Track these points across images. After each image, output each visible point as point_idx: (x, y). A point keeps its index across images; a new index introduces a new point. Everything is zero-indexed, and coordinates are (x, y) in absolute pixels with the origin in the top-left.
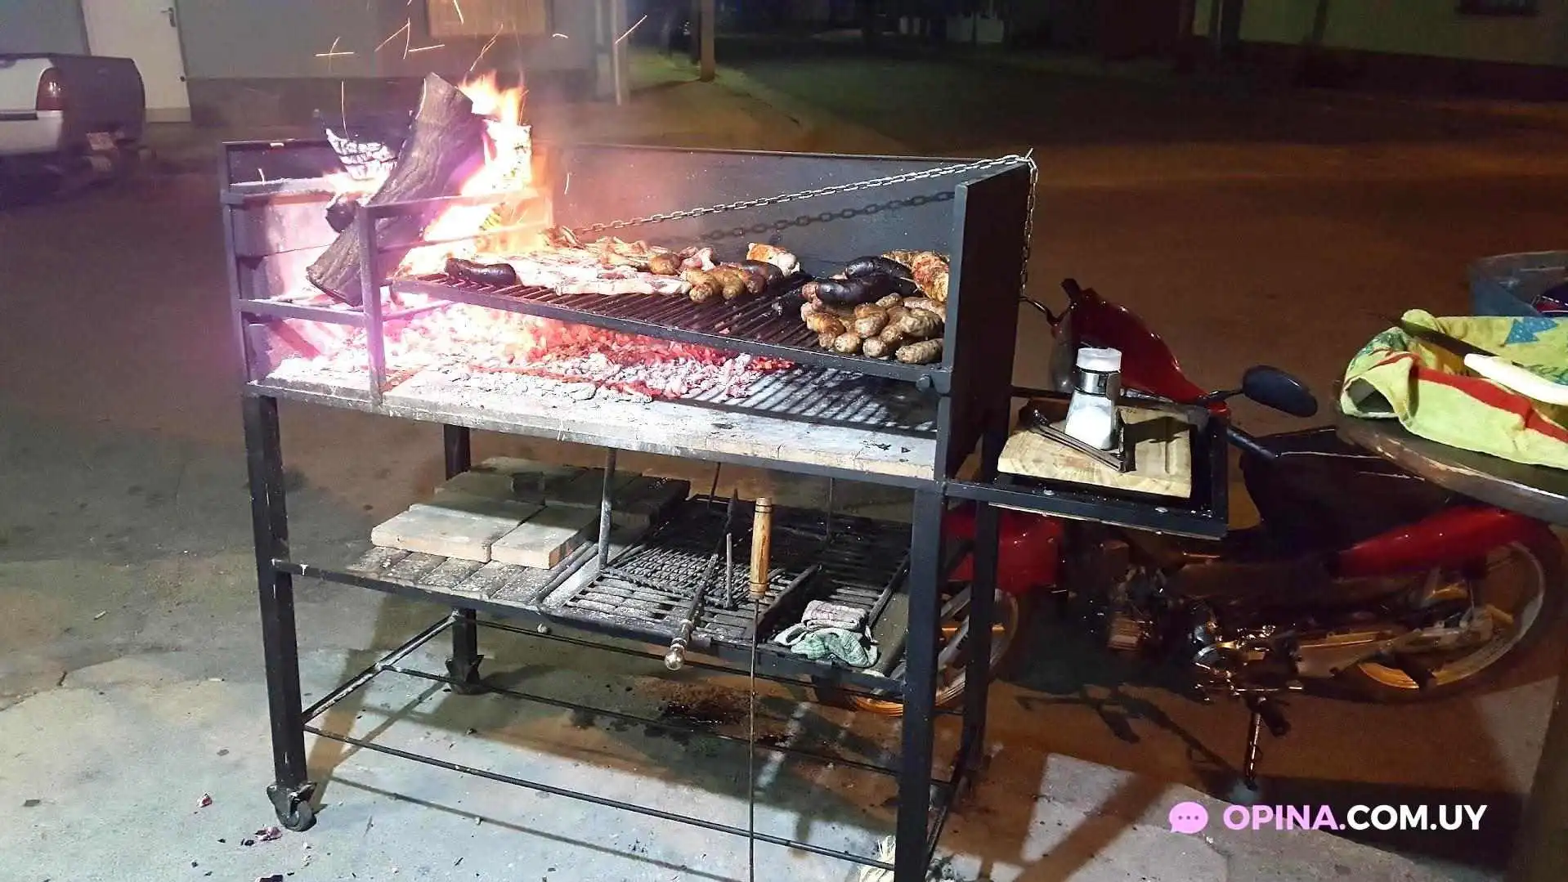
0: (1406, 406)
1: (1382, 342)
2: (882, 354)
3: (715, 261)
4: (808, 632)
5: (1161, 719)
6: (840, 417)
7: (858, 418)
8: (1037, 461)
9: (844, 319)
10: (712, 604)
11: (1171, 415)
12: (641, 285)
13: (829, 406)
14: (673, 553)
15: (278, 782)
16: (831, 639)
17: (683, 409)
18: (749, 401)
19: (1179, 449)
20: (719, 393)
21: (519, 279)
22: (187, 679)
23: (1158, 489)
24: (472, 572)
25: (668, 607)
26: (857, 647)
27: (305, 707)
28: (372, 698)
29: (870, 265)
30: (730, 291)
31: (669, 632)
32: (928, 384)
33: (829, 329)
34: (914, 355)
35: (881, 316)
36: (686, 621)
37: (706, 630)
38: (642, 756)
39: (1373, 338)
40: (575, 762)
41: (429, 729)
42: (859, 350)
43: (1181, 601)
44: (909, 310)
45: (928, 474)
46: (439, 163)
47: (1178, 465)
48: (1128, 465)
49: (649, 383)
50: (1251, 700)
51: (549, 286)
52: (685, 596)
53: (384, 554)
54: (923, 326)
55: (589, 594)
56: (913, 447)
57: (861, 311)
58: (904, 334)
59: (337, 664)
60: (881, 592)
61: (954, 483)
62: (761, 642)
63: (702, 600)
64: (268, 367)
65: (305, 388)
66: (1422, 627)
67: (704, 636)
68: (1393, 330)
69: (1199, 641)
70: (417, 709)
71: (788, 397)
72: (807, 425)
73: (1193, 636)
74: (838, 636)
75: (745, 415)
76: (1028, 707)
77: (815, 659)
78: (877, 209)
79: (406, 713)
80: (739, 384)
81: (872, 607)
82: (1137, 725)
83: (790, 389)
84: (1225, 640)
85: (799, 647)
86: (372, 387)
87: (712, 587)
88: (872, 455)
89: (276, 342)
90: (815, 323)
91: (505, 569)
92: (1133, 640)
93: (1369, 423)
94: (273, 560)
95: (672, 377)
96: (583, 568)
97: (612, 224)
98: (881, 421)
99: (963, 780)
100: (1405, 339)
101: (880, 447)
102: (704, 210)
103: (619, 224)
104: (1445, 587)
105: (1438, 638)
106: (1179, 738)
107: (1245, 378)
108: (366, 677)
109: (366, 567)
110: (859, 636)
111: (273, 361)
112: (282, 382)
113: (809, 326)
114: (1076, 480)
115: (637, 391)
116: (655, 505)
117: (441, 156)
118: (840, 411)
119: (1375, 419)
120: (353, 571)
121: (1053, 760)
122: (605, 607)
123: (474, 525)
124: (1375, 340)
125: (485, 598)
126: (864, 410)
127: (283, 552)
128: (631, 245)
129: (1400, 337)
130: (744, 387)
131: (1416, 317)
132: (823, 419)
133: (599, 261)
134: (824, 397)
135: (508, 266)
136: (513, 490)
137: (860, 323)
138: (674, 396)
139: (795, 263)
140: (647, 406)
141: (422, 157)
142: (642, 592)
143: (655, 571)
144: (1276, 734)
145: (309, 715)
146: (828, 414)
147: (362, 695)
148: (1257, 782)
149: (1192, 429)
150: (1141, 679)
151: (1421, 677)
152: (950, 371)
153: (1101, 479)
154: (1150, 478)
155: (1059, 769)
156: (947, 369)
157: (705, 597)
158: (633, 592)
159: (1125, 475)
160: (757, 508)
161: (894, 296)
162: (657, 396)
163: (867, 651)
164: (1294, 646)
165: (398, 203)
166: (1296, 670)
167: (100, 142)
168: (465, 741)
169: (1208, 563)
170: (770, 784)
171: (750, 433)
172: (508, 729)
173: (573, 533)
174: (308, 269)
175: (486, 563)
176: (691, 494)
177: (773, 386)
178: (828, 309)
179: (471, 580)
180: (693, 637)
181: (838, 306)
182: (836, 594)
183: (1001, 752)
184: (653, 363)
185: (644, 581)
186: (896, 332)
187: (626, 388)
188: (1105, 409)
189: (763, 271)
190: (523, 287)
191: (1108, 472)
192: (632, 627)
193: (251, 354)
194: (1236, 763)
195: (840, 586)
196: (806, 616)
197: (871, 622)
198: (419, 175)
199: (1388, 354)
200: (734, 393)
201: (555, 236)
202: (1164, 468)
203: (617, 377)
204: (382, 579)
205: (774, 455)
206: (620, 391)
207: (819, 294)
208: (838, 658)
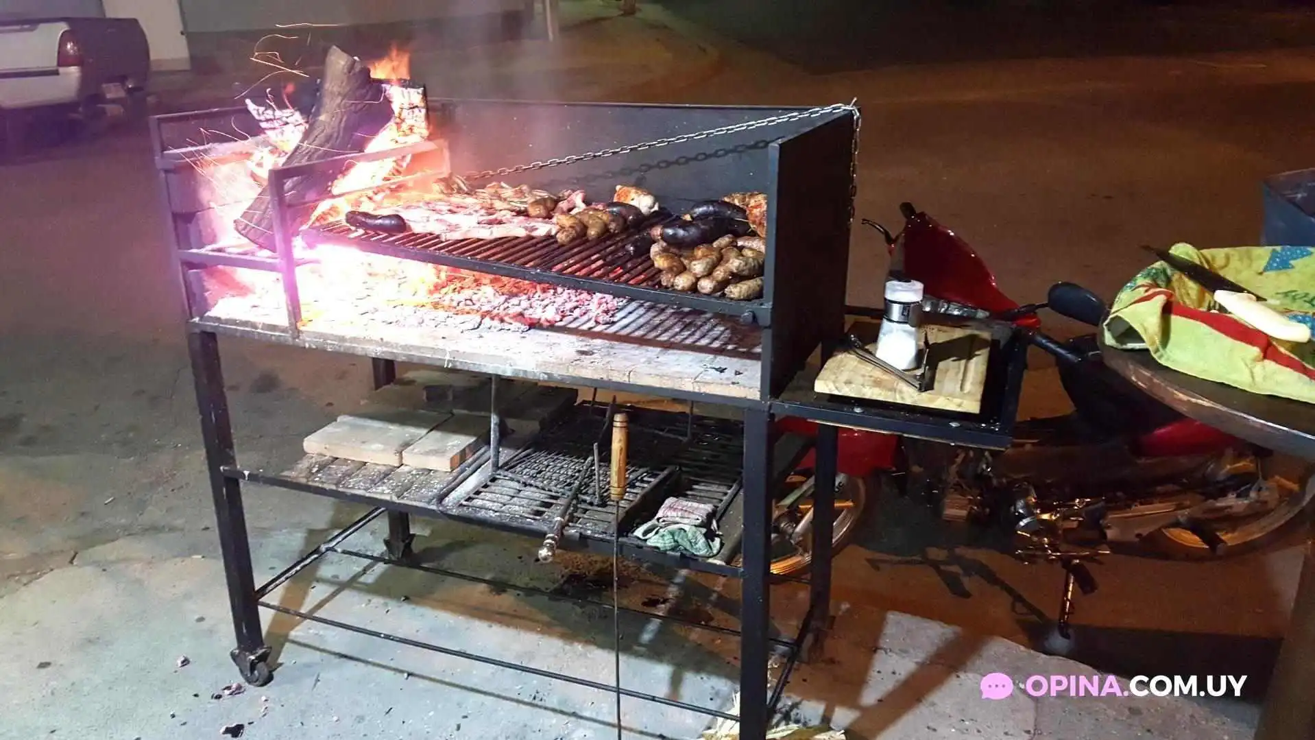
0: (1157, 340)
1: (1145, 278)
2: (715, 290)
3: (587, 202)
4: (661, 528)
5: (991, 577)
6: (688, 341)
7: (704, 342)
8: (848, 382)
9: (686, 258)
10: (585, 501)
11: (976, 332)
12: (516, 229)
13: (682, 330)
14: (557, 455)
15: (239, 647)
16: (679, 533)
17: (554, 336)
18: (612, 328)
19: (977, 366)
20: (589, 320)
21: (409, 227)
22: (175, 557)
23: (951, 406)
24: (386, 475)
25: (548, 505)
26: (702, 540)
27: (258, 585)
28: (326, 571)
29: (711, 208)
30: (592, 232)
31: (545, 528)
32: (750, 319)
33: (670, 269)
34: (740, 292)
35: (714, 257)
36: (559, 519)
37: (577, 525)
38: (545, 618)
39: (1138, 273)
40: (489, 623)
41: (369, 597)
42: (694, 288)
43: (1004, 480)
44: (741, 248)
45: (754, 394)
46: (343, 125)
47: (972, 383)
48: (926, 384)
49: (527, 314)
50: (1066, 562)
51: (437, 233)
52: (563, 494)
53: (314, 460)
54: (748, 266)
55: (482, 494)
56: (746, 370)
57: (699, 253)
58: (732, 274)
59: (295, 541)
60: (730, 487)
61: (777, 402)
62: (623, 536)
63: (577, 498)
64: (205, 306)
65: (236, 324)
66: (1215, 498)
67: (573, 531)
68: (1158, 265)
69: (1019, 513)
70: (362, 579)
71: (647, 323)
72: (659, 349)
73: (1015, 509)
74: (685, 531)
75: (606, 341)
76: (878, 569)
77: (667, 550)
78: (727, 152)
79: (351, 584)
80: (607, 312)
81: (721, 500)
82: (968, 583)
83: (651, 314)
84: (1043, 512)
85: (654, 541)
86: (290, 323)
87: (587, 485)
88: (708, 378)
89: (211, 285)
90: (660, 262)
91: (414, 472)
92: (964, 513)
93: (1126, 354)
94: (222, 468)
95: (550, 306)
96: (479, 470)
97: (498, 171)
98: (724, 344)
99: (809, 638)
100: (1169, 272)
101: (717, 369)
102: (575, 157)
103: (504, 171)
104: (1239, 462)
105: (1230, 507)
106: (1005, 594)
107: (1050, 294)
108: (313, 557)
109: (296, 473)
110: (704, 530)
111: (210, 301)
112: (218, 319)
113: (656, 265)
114: (881, 398)
115: (516, 321)
116: (544, 412)
117: (344, 119)
118: (690, 335)
119: (1132, 350)
120: (287, 476)
121: (892, 617)
122: (495, 506)
123: (390, 434)
124: (1139, 275)
125: (395, 499)
126: (711, 333)
127: (230, 460)
128: (514, 190)
129: (1164, 271)
130: (610, 314)
131: (1182, 250)
132: (673, 343)
133: (482, 208)
134: (679, 321)
135: (398, 217)
136: (426, 400)
137: (695, 265)
138: (548, 324)
139: (654, 204)
140: (523, 335)
141: (328, 120)
142: (528, 492)
143: (540, 472)
144: (1085, 592)
145: (263, 590)
146: (679, 338)
147: (316, 569)
148: (1071, 631)
149: (993, 345)
150: (973, 543)
151: (1213, 541)
152: (770, 307)
153: (903, 398)
154: (945, 396)
155: (897, 624)
156: (768, 305)
157: (579, 495)
158: (520, 491)
159: (924, 394)
160: (615, 424)
161: (729, 238)
162: (534, 325)
163: (711, 543)
164: (1103, 516)
165: (309, 163)
166: (1105, 535)
167: (113, 91)
168: (400, 607)
169: (1028, 447)
170: (651, 641)
171: (608, 359)
172: (436, 596)
173: (472, 440)
174: (235, 221)
175: (399, 467)
176: (579, 401)
177: (636, 312)
178: (673, 250)
179: (384, 483)
180: (565, 533)
181: (679, 248)
182: (692, 489)
183: (848, 610)
184: (534, 294)
185: (529, 482)
186: (725, 272)
187: (506, 319)
188: (909, 333)
189: (624, 211)
190: (414, 234)
191: (908, 392)
192: (514, 524)
193: (190, 295)
194: (1052, 614)
195: (697, 483)
196: (660, 514)
197: (718, 515)
198: (326, 136)
199: (1146, 291)
200: (600, 319)
201: (448, 184)
202: (959, 386)
203: (502, 308)
204: (310, 483)
205: (625, 379)
206: (502, 321)
207: (664, 237)
208: (686, 549)
